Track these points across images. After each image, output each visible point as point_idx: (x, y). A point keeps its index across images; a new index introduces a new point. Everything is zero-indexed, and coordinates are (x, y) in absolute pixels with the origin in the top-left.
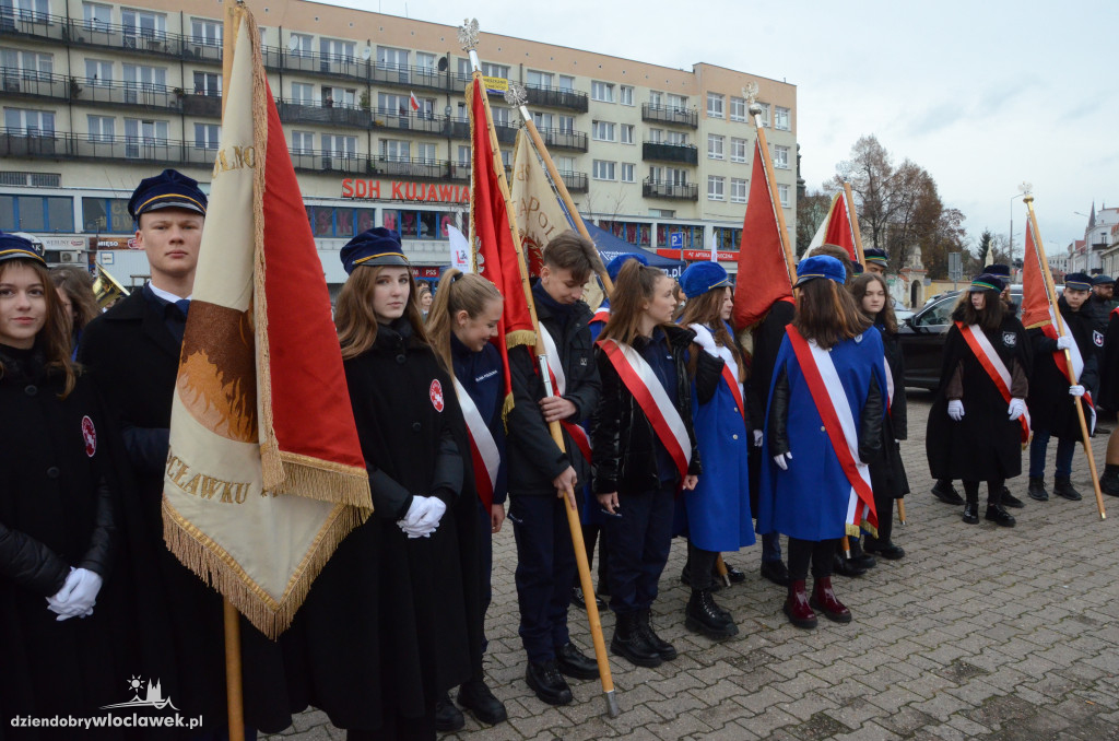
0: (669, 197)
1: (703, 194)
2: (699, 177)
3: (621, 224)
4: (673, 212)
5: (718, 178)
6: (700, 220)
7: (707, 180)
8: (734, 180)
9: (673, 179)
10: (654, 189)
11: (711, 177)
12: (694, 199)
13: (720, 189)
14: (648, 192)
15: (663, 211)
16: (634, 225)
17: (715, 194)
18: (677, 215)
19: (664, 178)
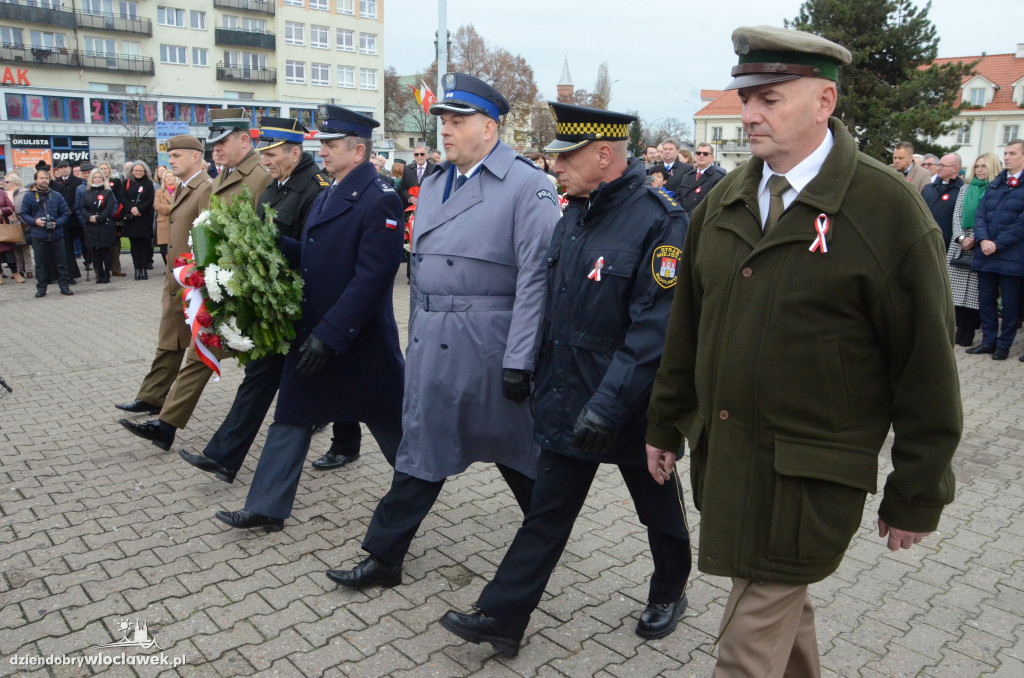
0: (246, 80)
1: (281, 77)
2: (278, 61)
3: (189, 105)
4: (252, 94)
5: (298, 63)
6: (278, 102)
7: (285, 64)
8: (314, 64)
9: (251, 64)
10: (228, 72)
11: (288, 62)
12: (273, 82)
13: (300, 73)
14: (222, 76)
15: (240, 93)
16: (203, 106)
17: (295, 78)
18: (256, 97)
19: (240, 62)
